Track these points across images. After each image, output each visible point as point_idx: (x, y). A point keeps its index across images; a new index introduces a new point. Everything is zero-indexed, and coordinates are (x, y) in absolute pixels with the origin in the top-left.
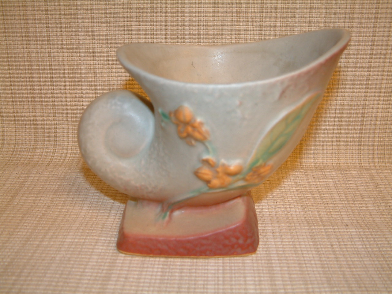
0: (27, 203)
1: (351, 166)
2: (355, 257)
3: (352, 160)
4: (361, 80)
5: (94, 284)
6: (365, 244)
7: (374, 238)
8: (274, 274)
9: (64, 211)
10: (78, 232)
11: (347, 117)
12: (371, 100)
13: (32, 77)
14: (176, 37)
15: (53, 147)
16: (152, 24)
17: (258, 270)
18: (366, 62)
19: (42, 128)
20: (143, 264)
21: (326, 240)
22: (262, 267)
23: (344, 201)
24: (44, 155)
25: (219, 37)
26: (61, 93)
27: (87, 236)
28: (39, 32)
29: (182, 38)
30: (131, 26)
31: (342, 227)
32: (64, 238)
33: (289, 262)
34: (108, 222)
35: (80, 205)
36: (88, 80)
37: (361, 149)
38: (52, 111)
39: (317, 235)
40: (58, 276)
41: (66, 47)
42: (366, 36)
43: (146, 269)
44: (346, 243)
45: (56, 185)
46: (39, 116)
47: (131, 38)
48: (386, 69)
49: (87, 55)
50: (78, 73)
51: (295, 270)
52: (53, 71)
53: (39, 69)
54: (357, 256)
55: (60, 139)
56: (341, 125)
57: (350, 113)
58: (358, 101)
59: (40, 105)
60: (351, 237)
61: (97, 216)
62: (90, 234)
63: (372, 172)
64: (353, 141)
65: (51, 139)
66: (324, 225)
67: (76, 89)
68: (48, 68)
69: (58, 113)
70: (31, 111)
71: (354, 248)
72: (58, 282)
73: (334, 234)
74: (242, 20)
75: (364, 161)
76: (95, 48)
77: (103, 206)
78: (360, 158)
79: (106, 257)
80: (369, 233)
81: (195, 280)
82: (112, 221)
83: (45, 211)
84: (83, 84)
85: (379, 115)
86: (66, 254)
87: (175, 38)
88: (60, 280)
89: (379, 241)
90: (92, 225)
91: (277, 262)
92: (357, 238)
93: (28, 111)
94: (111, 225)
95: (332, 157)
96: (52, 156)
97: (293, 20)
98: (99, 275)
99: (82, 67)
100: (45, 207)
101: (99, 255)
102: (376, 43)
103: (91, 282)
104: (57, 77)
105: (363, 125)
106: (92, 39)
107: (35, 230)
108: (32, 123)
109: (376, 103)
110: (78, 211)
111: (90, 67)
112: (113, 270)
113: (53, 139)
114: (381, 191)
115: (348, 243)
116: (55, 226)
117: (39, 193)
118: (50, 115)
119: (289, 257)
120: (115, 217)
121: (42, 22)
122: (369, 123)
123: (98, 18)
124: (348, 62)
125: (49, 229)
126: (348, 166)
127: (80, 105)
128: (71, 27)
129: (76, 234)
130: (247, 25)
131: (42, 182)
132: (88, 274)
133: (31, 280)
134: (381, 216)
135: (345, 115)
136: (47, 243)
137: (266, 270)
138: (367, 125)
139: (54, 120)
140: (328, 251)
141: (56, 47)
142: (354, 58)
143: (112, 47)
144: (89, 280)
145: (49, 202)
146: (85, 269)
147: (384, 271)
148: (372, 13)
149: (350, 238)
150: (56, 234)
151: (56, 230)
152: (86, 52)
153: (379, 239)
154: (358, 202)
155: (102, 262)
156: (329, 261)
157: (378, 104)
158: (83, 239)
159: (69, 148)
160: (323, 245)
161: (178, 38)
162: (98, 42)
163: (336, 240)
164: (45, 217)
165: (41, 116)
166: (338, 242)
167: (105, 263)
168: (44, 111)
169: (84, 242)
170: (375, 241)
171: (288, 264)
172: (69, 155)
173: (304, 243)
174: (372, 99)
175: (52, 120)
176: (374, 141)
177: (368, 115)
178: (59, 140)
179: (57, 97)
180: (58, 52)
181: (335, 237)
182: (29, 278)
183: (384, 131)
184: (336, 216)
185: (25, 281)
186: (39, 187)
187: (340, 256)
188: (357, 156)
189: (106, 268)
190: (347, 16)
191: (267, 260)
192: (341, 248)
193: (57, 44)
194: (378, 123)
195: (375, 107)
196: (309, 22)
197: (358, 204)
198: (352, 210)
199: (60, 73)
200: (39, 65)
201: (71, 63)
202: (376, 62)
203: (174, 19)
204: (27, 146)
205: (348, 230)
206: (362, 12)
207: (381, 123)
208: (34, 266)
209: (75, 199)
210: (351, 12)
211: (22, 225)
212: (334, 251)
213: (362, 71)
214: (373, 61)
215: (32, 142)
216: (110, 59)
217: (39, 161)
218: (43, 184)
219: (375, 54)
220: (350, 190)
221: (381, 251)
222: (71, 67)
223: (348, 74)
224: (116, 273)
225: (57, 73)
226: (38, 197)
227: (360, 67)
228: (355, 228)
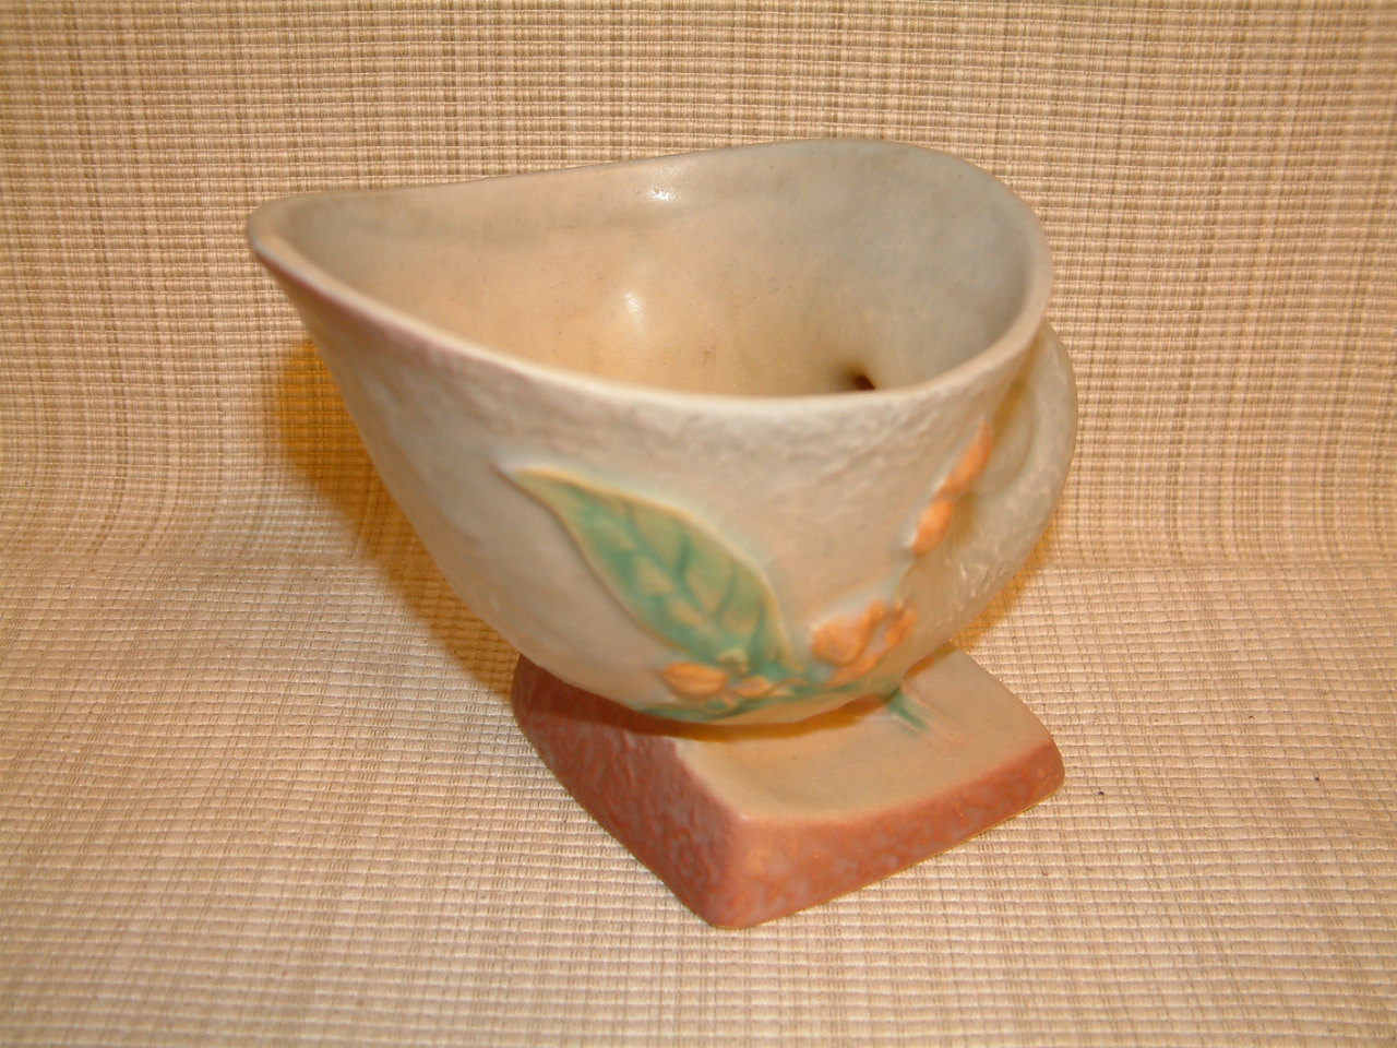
0: (28, 704)
1: (1141, 543)
2: (1118, 917)
3: (1146, 519)
4: (1180, 252)
5: (256, 1025)
6: (1153, 867)
7: (1184, 844)
8: (843, 983)
9: (154, 734)
10: (202, 822)
11: (1130, 375)
12: (1215, 321)
13: (28, 232)
14: (535, 94)
15: (114, 472)
16: (449, 48)
17: (794, 968)
18: (1201, 193)
19: (73, 406)
20: (419, 946)
21: (1026, 851)
22: (808, 956)
23: (1101, 694)
24: (86, 503)
25: (684, 96)
26: (134, 288)
27: (233, 836)
28: (44, 73)
29: (554, 99)
30: (374, 54)
31: (1084, 799)
32: (155, 846)
33: (896, 937)
36: (228, 241)
37: (1176, 483)
38: (105, 350)
40: (136, 997)
41: (143, 127)
42: (1202, 104)
43: (425, 968)
44: (1090, 864)
45: (125, 634)
46: (61, 366)
47: (376, 99)
48: (1270, 216)
49: (220, 155)
50: (191, 219)
51: (916, 970)
52: (104, 213)
53: (52, 204)
54: (1121, 912)
55: (137, 444)
56: (1110, 402)
57: (1143, 362)
58: (1169, 321)
59: (62, 327)
60: (1109, 839)
61: (267, 752)
62: (242, 829)
63: (1208, 578)
64: (1150, 455)
65: (107, 443)
67: (187, 274)
68: (85, 199)
69: (128, 356)
70: (31, 348)
71: (1117, 882)
72: (137, 1020)
73: (1054, 827)
74: (766, 36)
75: (1187, 522)
76: (248, 132)
78: (1175, 512)
79: (296, 921)
80: (1170, 825)
81: (586, 1007)
83: (89, 737)
84: (212, 255)
85: (1243, 369)
86: (166, 910)
87: (531, 99)
88: (145, 1011)
89: (1199, 856)
90: (250, 790)
91: (859, 936)
92: (1128, 843)
93: (22, 348)
95: (1077, 511)
96: (111, 507)
97: (948, 42)
98: (273, 990)
99: (205, 199)
100: (90, 720)
101: (274, 913)
102: (1235, 128)
103: (246, 1018)
104: (117, 232)
105: (1186, 401)
106: (237, 102)
107: (60, 813)
108: (35, 387)
109: (1232, 328)
110: (201, 734)
111: (231, 199)
112: (319, 970)
113: (114, 444)
114: (1229, 653)
115: (1098, 863)
116: (124, 797)
117: (66, 670)
118: (99, 362)
119: (900, 917)
121: (55, 37)
122: (1206, 395)
123: (256, 25)
124: (1139, 192)
125: (105, 812)
126: (1132, 543)
127: (202, 330)
128: (159, 57)
129: (196, 828)
130: (785, 57)
131: (79, 623)
132: (234, 988)
133: (48, 1015)
134: (1218, 753)
135: (1126, 370)
136: (98, 866)
137: (820, 969)
138: (1201, 401)
139: (113, 380)
140: (1030, 893)
141: (108, 127)
142: (1158, 178)
143: (309, 130)
144: (240, 1010)
145: (103, 700)
146: (226, 966)
147: (1203, 971)
148: (1226, 23)
149: (1107, 845)
150: (130, 830)
152: (215, 146)
153: (1201, 850)
154: (1148, 700)
155: (282, 940)
156: (1031, 932)
157: (1241, 334)
158: (218, 847)
159: (170, 474)
160: (1015, 869)
161: (540, 99)
162: (259, 111)
163: (1060, 852)
164: (92, 762)
165: (67, 366)
166: (1067, 858)
167: (293, 942)
168: (79, 348)
169: (223, 861)
171: (894, 944)
172: (170, 502)
173: (952, 863)
174: (1220, 315)
175: (105, 381)
176: (1223, 455)
177: (1202, 370)
178: (134, 449)
179: (122, 303)
180: (117, 147)
181: (1057, 840)
182: (43, 1008)
183: (1258, 423)
185: (29, 1016)
186: (68, 643)
187: (1067, 913)
188: (1162, 508)
189: (295, 963)
190: (1137, 32)
191: (827, 930)
192: (1073, 882)
193: (113, 117)
194: (1239, 396)
195: (1228, 342)
196: (1004, 49)
197: (1148, 705)
198: (1123, 728)
199: (125, 218)
200: (50, 190)
201: (164, 185)
202: (1236, 193)
203: (526, 32)
204: (24, 470)
205: (1103, 814)
206: (1190, 17)
207: (1249, 396)
208: (57, 959)
209: (193, 689)
210: (1151, 16)
211: (16, 797)
212: (1050, 894)
213: (1184, 223)
214: (1224, 188)
215: (40, 456)
216: (302, 169)
217: (67, 526)
218: (81, 628)
219: (1234, 165)
220: (1124, 651)
221: (1202, 895)
222: (166, 199)
223: (1136, 231)
224: (326, 984)
225: (115, 218)
226: (65, 682)
227: (1178, 208)
228: (1127, 807)
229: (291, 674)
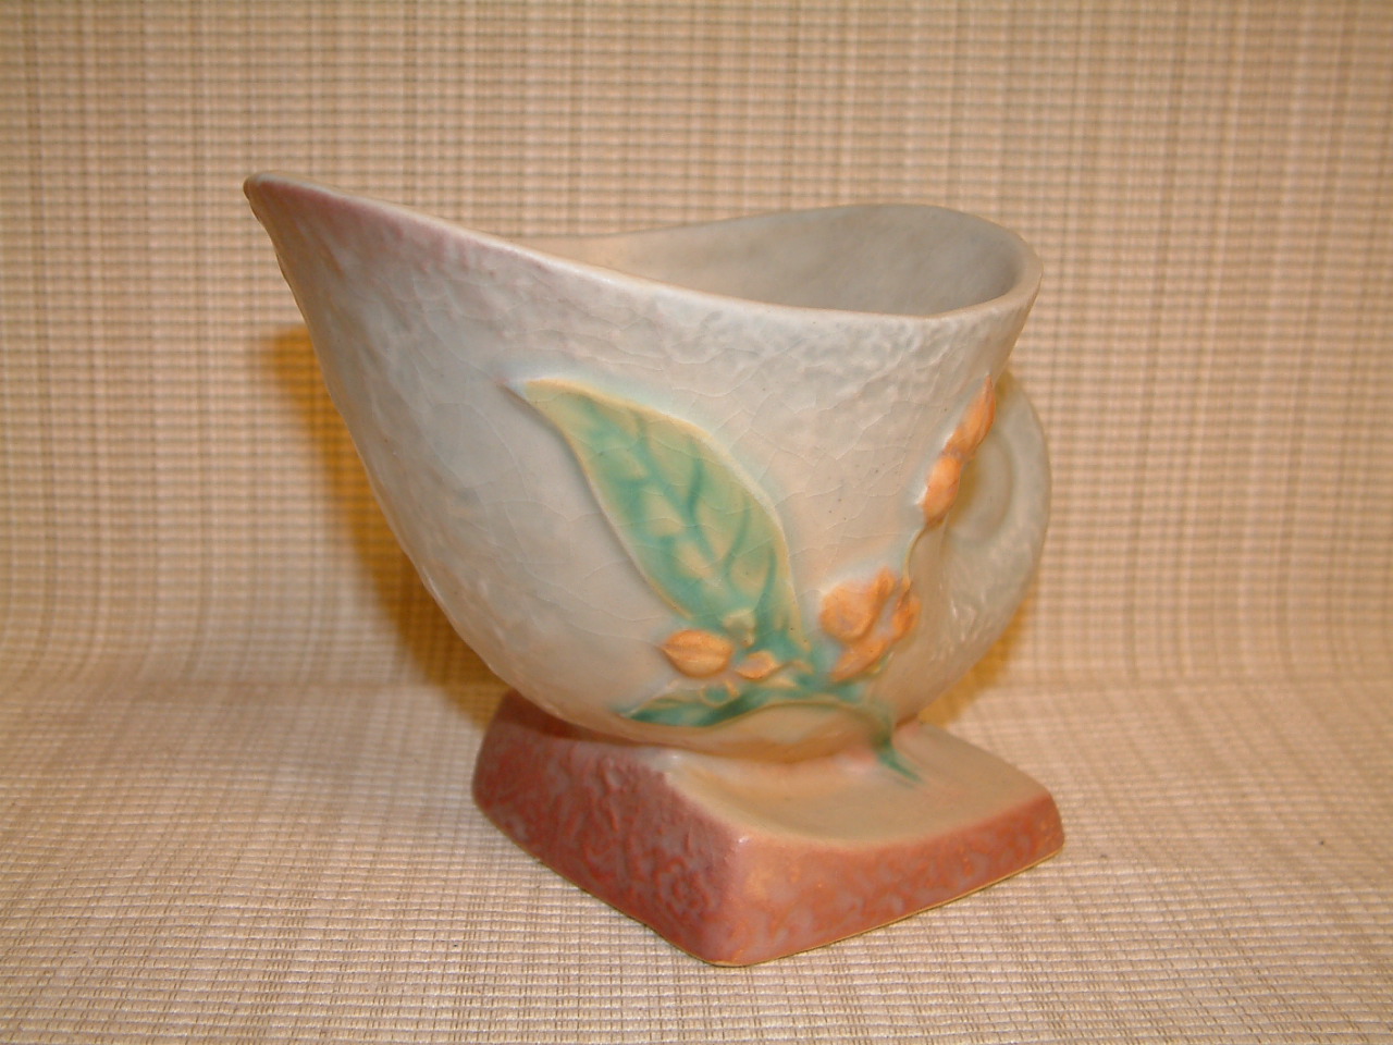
2: (1142, 951)
4: (1125, 381)
6: (1171, 912)
7: (1199, 893)
8: (860, 1007)
9: (84, 822)
10: (138, 888)
11: (1082, 510)
12: (1162, 453)
15: (38, 621)
16: (410, 183)
17: (804, 997)
18: (1142, 321)
20: (387, 987)
21: (1035, 903)
22: (818, 988)
23: (1088, 782)
26: (75, 426)
27: (175, 898)
31: (1087, 863)
32: (87, 909)
33: (912, 970)
34: (250, 855)
35: (145, 802)
36: (176, 377)
38: (40, 491)
40: (73, 1017)
41: (99, 259)
42: (1138, 233)
43: (395, 1004)
44: (1104, 911)
45: (52, 741)
48: (1208, 345)
49: (174, 289)
50: (140, 354)
51: (937, 996)
52: (52, 347)
54: (1146, 947)
55: (66, 592)
57: (1094, 496)
58: (1118, 453)
60: (1120, 891)
61: (209, 835)
62: (184, 893)
64: (1105, 594)
65: (33, 591)
67: (132, 412)
68: (33, 332)
69: (64, 498)
71: (1136, 924)
73: (1061, 884)
74: (719, 174)
76: (205, 265)
77: (229, 803)
78: (1133, 653)
79: (247, 967)
80: (1180, 879)
81: (579, 1034)
82: (263, 851)
83: (12, 824)
85: (1192, 503)
86: (99, 959)
89: (1217, 901)
90: (192, 863)
91: (870, 971)
92: (1142, 894)
94: (262, 863)
95: (1036, 653)
96: (34, 653)
98: (224, 1023)
99: (157, 333)
100: (13, 811)
101: (222, 961)
102: (1171, 257)
104: (63, 367)
105: (1138, 537)
106: (196, 235)
109: (1178, 460)
110: (136, 822)
111: (182, 333)
112: (275, 1007)
113: (41, 592)
115: (1113, 910)
116: (51, 870)
118: (33, 504)
119: (911, 955)
120: (273, 838)
121: (18, 168)
122: (1158, 530)
123: (220, 159)
124: (1083, 321)
125: (29, 883)
127: (143, 471)
128: (121, 189)
129: (132, 893)
130: (738, 194)
132: (181, 1022)
134: (1217, 826)
136: (22, 926)
137: (832, 997)
138: (1153, 537)
139: (46, 524)
140: (1046, 935)
141: (63, 259)
142: (1101, 307)
145: (28, 795)
146: (170, 1004)
147: (1243, 988)
148: (1156, 156)
149: (1119, 896)
150: (58, 896)
151: (58, 883)
152: (171, 279)
153: (1217, 896)
154: (1137, 786)
155: (233, 983)
156: (1053, 964)
157: (1188, 466)
158: (158, 908)
159: (99, 623)
160: (1026, 917)
162: (217, 244)
163: (1070, 902)
164: (15, 843)
166: (1079, 907)
167: (245, 985)
168: (13, 490)
169: (162, 920)
170: (1205, 902)
171: (909, 976)
172: (98, 650)
173: (958, 914)
174: (1167, 446)
175: (37, 525)
176: (1177, 593)
177: (1152, 504)
178: (63, 597)
179: (62, 441)
180: (70, 279)
181: (1066, 893)
183: (1210, 559)
187: (1088, 949)
189: (247, 1001)
190: (1074, 164)
191: (835, 967)
192: (1090, 926)
193: (69, 249)
194: (1190, 530)
195: (1176, 475)
196: (949, 183)
197: (1137, 791)
198: (1115, 809)
199: (73, 352)
201: (116, 318)
202: (1176, 321)
203: (486, 169)
205: (1109, 872)
206: (1123, 150)
207: (1199, 531)
209: (127, 784)
210: (1086, 149)
212: (1068, 935)
213: (1128, 351)
214: (1164, 317)
219: (1172, 294)
221: (1227, 932)
222: (117, 333)
223: (1082, 360)
224: (284, 1018)
225: (63, 352)
227: (1121, 337)
228: (1134, 866)
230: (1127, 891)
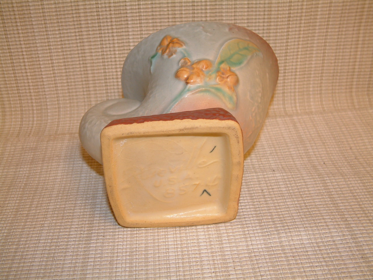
0: (9, 175)
2: (281, 199)
4: (281, 39)
5: (79, 244)
6: (288, 187)
7: (294, 181)
9: (42, 179)
10: (58, 199)
12: (291, 56)
14: (119, 12)
15: (20, 116)
18: (285, 24)
19: (8, 100)
21: (257, 186)
23: (271, 148)
24: (14, 125)
25: (157, 10)
26: (21, 69)
27: (66, 201)
29: (124, 13)
30: (78, 5)
31: (270, 173)
32: (47, 206)
34: (81, 186)
35: (55, 172)
36: (44, 55)
37: (284, 96)
38: (15, 85)
39: (250, 182)
40: (49, 241)
41: (20, 28)
42: (284, 3)
44: (273, 187)
45: (30, 155)
46: (4, 91)
47: (79, 17)
49: (41, 34)
50: (35, 51)
52: (12, 51)
55: (25, 109)
59: (3, 81)
61: (71, 181)
62: (68, 200)
63: (294, 118)
65: (17, 109)
66: (256, 172)
67: (35, 65)
68: (7, 48)
69: (21, 87)
71: (280, 191)
72: (51, 246)
73: (263, 179)
75: (288, 105)
76: (47, 27)
78: (285, 103)
79: (85, 219)
80: (291, 177)
83: (26, 181)
84: (41, 59)
85: (298, 67)
86: (53, 220)
88: (52, 244)
89: (298, 183)
92: (281, 182)
94: (84, 188)
96: (20, 125)
98: (82, 236)
99: (38, 45)
100: (25, 177)
101: (79, 218)
102: (292, 8)
103: (77, 243)
104: (16, 55)
106: (44, 20)
109: (295, 57)
110: (54, 178)
111: (44, 45)
112: (92, 230)
113: (19, 109)
114: (301, 135)
115: (275, 187)
117: (17, 165)
118: (14, 89)
122: (290, 74)
124: (270, 25)
125: (33, 199)
127: (40, 78)
128: (23, 10)
131: (18, 154)
132: (73, 236)
133: (29, 247)
134: (300, 159)
136: (34, 212)
138: (289, 76)
139: (18, 93)
140: (259, 195)
141: (11, 29)
142: (274, 22)
143: (63, 26)
144: (75, 241)
145: (28, 172)
147: (302, 209)
149: (276, 182)
150: (40, 202)
151: (40, 198)
152: (39, 32)
153: (298, 181)
154: (283, 148)
155: (82, 224)
157: (297, 58)
158: (63, 204)
159: (34, 115)
160: (255, 190)
162: (50, 22)
163: (265, 185)
164: (28, 187)
165: (6, 90)
166: (267, 186)
168: (8, 86)
169: (65, 208)
170: (295, 183)
172: (35, 122)
175: (16, 93)
176: (295, 88)
177: (289, 68)
179: (18, 73)
180: (14, 34)
181: (264, 182)
182: (27, 246)
183: (303, 80)
184: (265, 163)
185: (24, 248)
186: (16, 159)
187: (268, 199)
189: (86, 229)
192: (269, 192)
193: (12, 26)
194: (298, 73)
195: (294, 60)
197: (283, 150)
198: (277, 155)
199: (18, 52)
201: (27, 42)
202: (294, 24)
205: (275, 175)
207: (300, 73)
208: (28, 234)
209: (50, 167)
211: (10, 197)
212: (264, 195)
214: (291, 23)
216: (62, 36)
217: (10, 131)
218: (19, 155)
219: (293, 17)
220: (276, 137)
221: (300, 192)
222: (28, 46)
224: (95, 233)
225: (15, 52)
226: (17, 168)
227: (280, 29)
228: (280, 173)
229: (74, 161)
230: (279, 181)
